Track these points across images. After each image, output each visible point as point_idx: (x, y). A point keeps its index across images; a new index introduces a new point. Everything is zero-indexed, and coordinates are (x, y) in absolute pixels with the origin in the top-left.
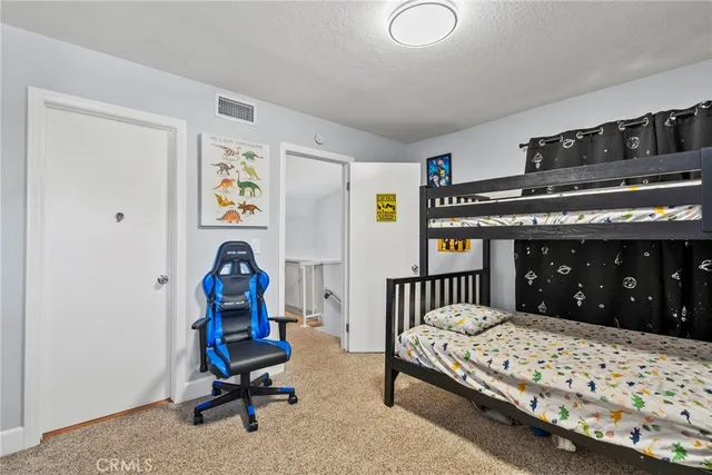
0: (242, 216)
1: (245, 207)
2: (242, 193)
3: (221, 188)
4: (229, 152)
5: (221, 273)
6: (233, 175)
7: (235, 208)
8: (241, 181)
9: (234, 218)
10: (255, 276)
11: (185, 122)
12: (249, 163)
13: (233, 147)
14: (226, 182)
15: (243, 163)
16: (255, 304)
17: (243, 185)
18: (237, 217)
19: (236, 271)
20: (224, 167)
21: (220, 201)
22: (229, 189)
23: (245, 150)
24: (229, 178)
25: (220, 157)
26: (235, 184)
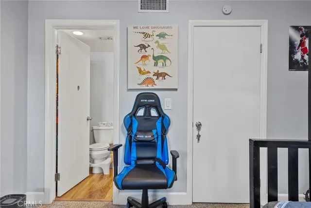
0: (156, 82)
1: (158, 75)
2: (156, 64)
3: (141, 62)
4: (146, 35)
5: (137, 115)
6: (149, 52)
7: (151, 75)
8: (155, 55)
9: (150, 83)
10: (161, 118)
11: (118, 21)
12: (161, 41)
13: (149, 31)
14: (144, 57)
15: (157, 42)
16: (160, 139)
17: (156, 59)
18: (153, 83)
19: (147, 114)
20: (143, 47)
21: (140, 71)
22: (147, 62)
23: (158, 32)
24: (147, 54)
25: (140, 40)
26: (151, 58)
